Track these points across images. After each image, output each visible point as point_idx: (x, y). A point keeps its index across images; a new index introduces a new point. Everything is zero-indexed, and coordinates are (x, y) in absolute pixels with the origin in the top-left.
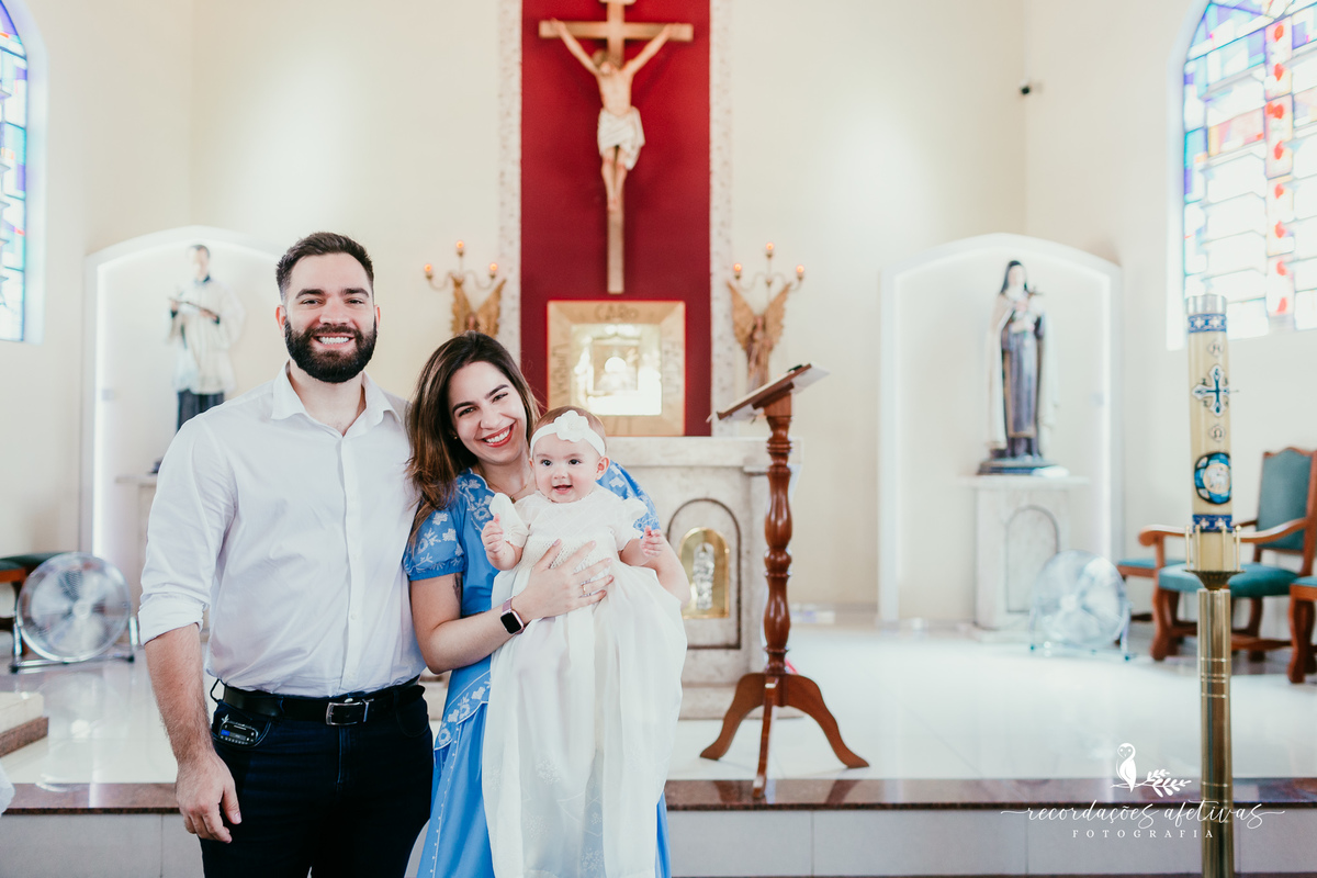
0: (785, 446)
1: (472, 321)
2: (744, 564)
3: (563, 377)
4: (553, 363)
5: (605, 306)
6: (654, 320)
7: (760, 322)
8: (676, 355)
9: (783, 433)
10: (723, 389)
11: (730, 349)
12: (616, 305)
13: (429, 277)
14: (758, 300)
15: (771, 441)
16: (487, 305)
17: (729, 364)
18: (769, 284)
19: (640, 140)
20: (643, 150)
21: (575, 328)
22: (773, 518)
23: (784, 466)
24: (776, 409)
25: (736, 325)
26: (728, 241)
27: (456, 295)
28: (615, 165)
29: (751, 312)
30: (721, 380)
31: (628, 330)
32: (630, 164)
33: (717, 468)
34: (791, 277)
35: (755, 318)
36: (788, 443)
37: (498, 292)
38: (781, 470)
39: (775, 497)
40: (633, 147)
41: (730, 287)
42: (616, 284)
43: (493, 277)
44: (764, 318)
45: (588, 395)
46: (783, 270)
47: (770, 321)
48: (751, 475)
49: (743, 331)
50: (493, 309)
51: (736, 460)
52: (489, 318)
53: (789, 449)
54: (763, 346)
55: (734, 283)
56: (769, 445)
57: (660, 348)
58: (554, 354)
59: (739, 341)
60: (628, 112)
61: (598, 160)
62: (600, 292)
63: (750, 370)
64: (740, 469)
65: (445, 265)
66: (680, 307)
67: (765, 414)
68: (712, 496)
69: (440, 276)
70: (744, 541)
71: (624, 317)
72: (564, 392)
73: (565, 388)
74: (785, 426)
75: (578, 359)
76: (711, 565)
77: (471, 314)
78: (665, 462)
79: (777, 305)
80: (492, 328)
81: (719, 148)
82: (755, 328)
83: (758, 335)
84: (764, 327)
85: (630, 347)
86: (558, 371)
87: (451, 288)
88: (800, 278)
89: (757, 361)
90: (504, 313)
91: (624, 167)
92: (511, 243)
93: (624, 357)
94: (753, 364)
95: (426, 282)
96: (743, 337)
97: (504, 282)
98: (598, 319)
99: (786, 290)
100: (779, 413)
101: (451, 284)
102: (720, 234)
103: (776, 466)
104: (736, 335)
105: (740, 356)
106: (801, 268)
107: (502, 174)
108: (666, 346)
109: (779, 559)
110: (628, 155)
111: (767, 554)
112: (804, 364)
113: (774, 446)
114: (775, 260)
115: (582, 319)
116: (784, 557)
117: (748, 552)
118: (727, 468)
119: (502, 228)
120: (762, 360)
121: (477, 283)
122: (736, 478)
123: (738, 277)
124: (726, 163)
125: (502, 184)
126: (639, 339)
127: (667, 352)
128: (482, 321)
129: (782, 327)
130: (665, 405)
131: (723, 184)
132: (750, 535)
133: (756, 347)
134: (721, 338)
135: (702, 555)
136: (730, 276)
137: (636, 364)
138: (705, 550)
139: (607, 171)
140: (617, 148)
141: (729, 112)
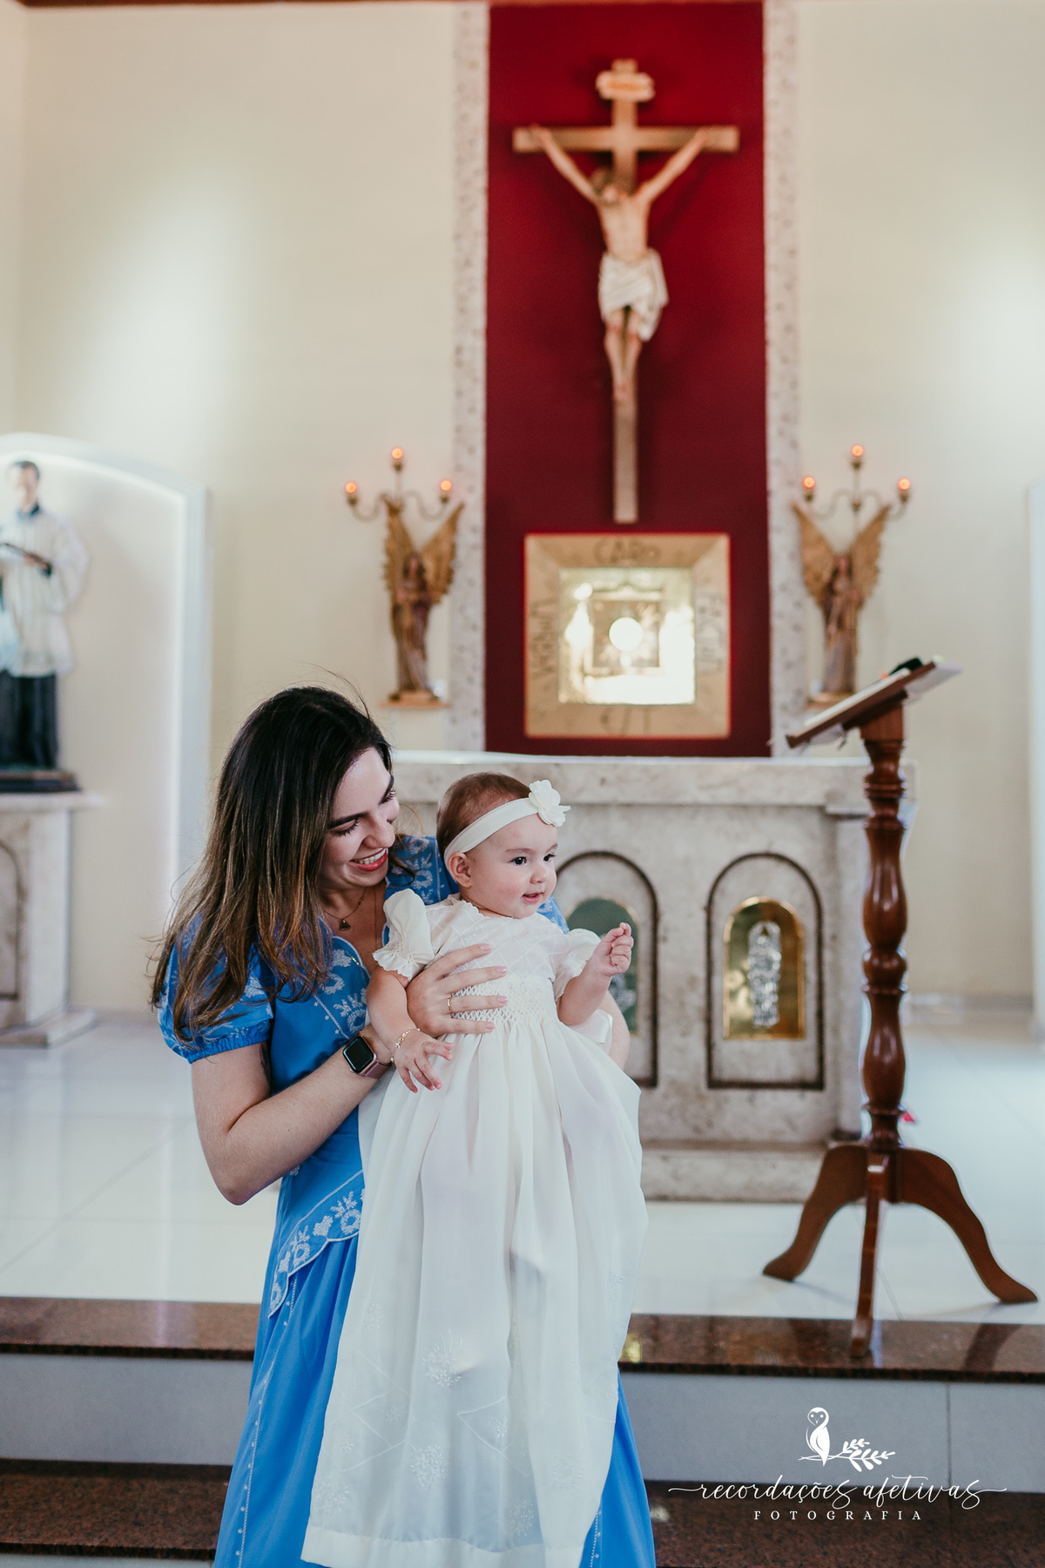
0: (894, 787)
1: (413, 564)
2: (828, 956)
3: (547, 647)
4: (533, 627)
5: (608, 543)
6: (683, 562)
7: (843, 564)
8: (717, 614)
9: (892, 768)
10: (789, 665)
11: (798, 605)
12: (626, 540)
13: (353, 501)
14: (840, 530)
15: (871, 779)
16: (436, 541)
17: (797, 628)
18: (856, 507)
19: (662, 297)
20: (666, 314)
21: (565, 575)
22: (876, 897)
23: (894, 819)
24: (881, 730)
25: (806, 569)
26: (794, 445)
27: (391, 527)
28: (624, 335)
29: (829, 549)
30: (784, 651)
31: (644, 577)
32: (646, 332)
33: (782, 809)
34: (890, 497)
35: (836, 558)
36: (899, 782)
37: (453, 522)
38: (887, 825)
39: (879, 868)
40: (650, 308)
41: (797, 511)
42: (626, 511)
43: (445, 500)
44: (849, 558)
45: (585, 675)
46: (878, 485)
47: (859, 562)
48: (838, 818)
49: (818, 578)
50: (445, 547)
51: (813, 796)
52: (438, 559)
53: (900, 792)
54: (848, 602)
55: (804, 506)
56: (867, 785)
57: (693, 604)
58: (535, 614)
59: (812, 593)
60: (643, 256)
61: (600, 328)
62: (603, 522)
63: (828, 637)
64: (821, 809)
65: (375, 483)
66: (721, 544)
67: (863, 736)
68: (777, 848)
69: (368, 500)
70: (827, 919)
71: (640, 559)
72: (550, 670)
73: (551, 663)
74: (894, 756)
75: (570, 618)
76: (776, 956)
77: (413, 555)
78: (704, 798)
79: (870, 538)
80: (443, 574)
81: (780, 307)
82: (836, 573)
83: (841, 585)
84: (850, 572)
85: (647, 604)
86: (540, 638)
87: (383, 516)
88: (904, 497)
89: (841, 624)
90: (462, 553)
91: (638, 337)
92: (471, 451)
93: (637, 618)
94: (833, 628)
95: (347, 509)
96: (818, 587)
97: (461, 508)
98: (601, 562)
99: (882, 516)
100: (884, 736)
101: (383, 510)
102: (781, 433)
103: (879, 819)
104: (807, 584)
105: (813, 615)
106: (905, 484)
107: (459, 350)
108: (702, 601)
109: (887, 965)
110: (643, 320)
111: (868, 957)
112: (925, 661)
113: (876, 787)
114: (865, 472)
115: (576, 562)
116: (895, 963)
117: (834, 938)
118: (800, 807)
119: (458, 429)
120: (848, 621)
121: (423, 510)
122: (814, 822)
123: (809, 498)
124: (789, 329)
125: (459, 364)
126: (660, 590)
127: (702, 610)
128: (429, 565)
129: (876, 571)
130: (701, 688)
131: (785, 360)
132: (837, 911)
133: (838, 602)
134: (784, 588)
135: (762, 940)
136: (797, 495)
137: (657, 626)
138: (765, 932)
139: (612, 344)
140: (627, 310)
141: (793, 253)
